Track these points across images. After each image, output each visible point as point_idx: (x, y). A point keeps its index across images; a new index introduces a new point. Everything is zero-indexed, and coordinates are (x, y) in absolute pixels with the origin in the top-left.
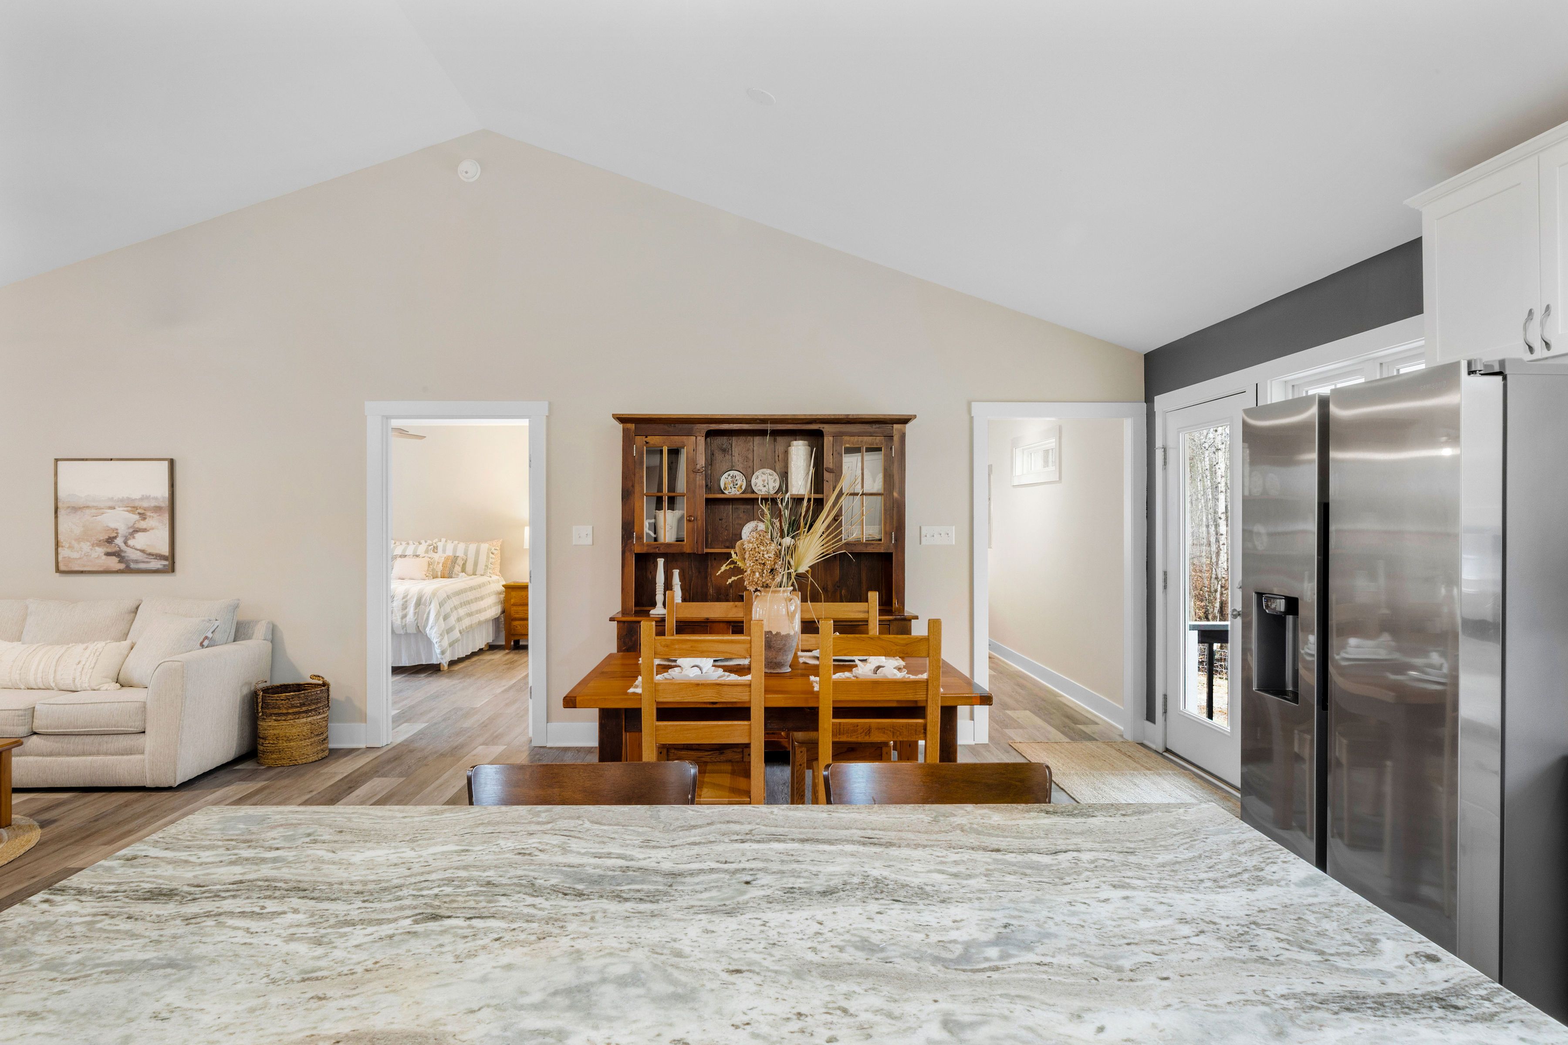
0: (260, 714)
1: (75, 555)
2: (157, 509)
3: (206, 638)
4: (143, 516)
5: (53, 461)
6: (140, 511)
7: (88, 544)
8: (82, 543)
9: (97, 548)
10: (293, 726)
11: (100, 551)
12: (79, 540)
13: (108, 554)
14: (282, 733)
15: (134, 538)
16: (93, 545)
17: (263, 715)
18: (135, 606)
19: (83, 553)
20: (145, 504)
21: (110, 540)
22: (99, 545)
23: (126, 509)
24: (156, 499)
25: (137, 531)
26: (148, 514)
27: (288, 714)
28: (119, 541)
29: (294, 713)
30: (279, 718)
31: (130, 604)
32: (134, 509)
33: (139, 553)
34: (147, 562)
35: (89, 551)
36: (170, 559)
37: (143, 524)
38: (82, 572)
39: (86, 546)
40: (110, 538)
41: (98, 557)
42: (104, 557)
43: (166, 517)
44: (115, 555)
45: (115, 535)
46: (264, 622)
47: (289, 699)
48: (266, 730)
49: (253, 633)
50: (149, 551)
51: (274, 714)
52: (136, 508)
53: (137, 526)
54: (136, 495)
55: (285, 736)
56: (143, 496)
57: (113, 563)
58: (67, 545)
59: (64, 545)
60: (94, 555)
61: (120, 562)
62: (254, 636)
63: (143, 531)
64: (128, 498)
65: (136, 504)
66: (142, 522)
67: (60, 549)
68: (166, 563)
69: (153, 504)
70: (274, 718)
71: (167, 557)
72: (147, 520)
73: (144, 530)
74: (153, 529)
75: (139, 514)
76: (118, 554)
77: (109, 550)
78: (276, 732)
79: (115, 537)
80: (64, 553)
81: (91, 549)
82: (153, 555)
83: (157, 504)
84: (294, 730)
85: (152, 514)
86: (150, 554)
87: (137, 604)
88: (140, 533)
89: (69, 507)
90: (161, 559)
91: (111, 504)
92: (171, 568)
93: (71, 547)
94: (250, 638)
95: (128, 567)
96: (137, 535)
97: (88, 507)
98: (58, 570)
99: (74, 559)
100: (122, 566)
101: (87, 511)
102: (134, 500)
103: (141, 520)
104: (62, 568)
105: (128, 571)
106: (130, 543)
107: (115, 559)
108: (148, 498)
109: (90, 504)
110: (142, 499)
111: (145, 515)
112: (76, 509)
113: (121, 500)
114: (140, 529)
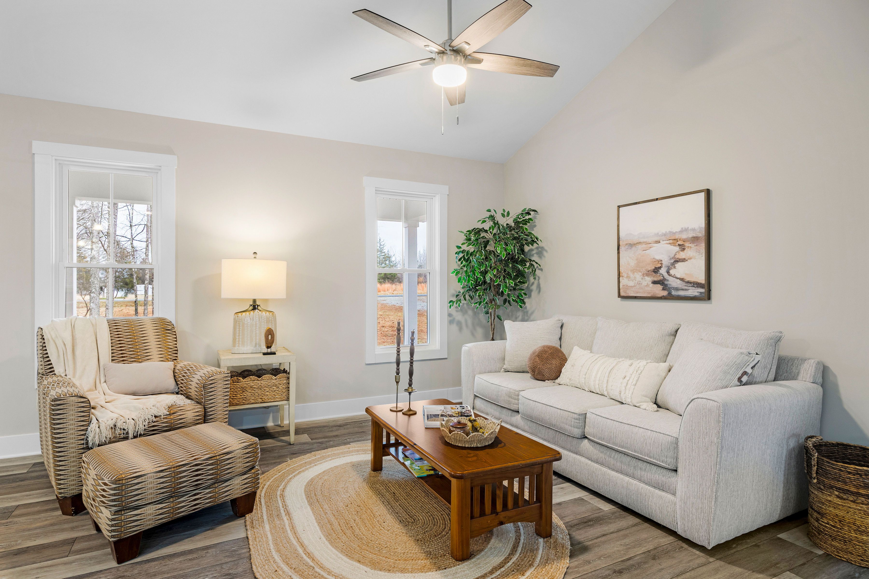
0: (814, 478)
1: (631, 284)
2: (695, 239)
3: (745, 373)
4: (682, 248)
5: (616, 208)
6: (679, 243)
7: (640, 274)
8: (635, 273)
9: (646, 278)
11: (649, 280)
12: (633, 271)
13: (654, 282)
15: (675, 267)
16: (643, 275)
18: (675, 329)
19: (636, 282)
20: (684, 236)
21: (656, 270)
22: (647, 275)
23: (668, 242)
24: (694, 230)
25: (677, 261)
26: (687, 244)
27: (858, 494)
31: (669, 327)
32: (674, 241)
35: (641, 280)
36: (705, 286)
37: (682, 255)
38: (635, 298)
39: (638, 276)
40: (656, 268)
41: (647, 285)
42: (651, 285)
43: (703, 246)
44: (659, 283)
45: (660, 265)
48: (823, 504)
50: (688, 279)
51: (836, 488)
52: (676, 240)
53: (677, 256)
54: (676, 228)
55: (854, 524)
56: (683, 228)
57: (658, 290)
58: (625, 276)
59: (623, 275)
60: (644, 283)
61: (663, 289)
63: (682, 261)
64: (670, 232)
65: (677, 236)
66: (682, 253)
67: (621, 278)
69: (691, 235)
70: (837, 493)
71: (703, 284)
72: (685, 251)
73: (684, 260)
74: (690, 259)
75: (679, 245)
76: (661, 282)
77: (656, 279)
79: (660, 268)
80: (624, 281)
81: (642, 279)
82: (692, 283)
83: (695, 235)
85: (690, 245)
86: (688, 282)
87: (677, 327)
88: (679, 263)
89: (627, 245)
90: (697, 287)
91: (657, 239)
92: (708, 296)
93: (628, 277)
96: (678, 265)
97: (640, 243)
98: (619, 295)
99: (630, 286)
100: (665, 293)
101: (640, 247)
102: (674, 233)
103: (681, 251)
104: (622, 294)
105: (670, 297)
106: (672, 272)
107: (659, 287)
108: (686, 230)
109: (642, 240)
110: (682, 231)
111: (684, 246)
112: (631, 245)
113: (665, 235)
114: (680, 259)
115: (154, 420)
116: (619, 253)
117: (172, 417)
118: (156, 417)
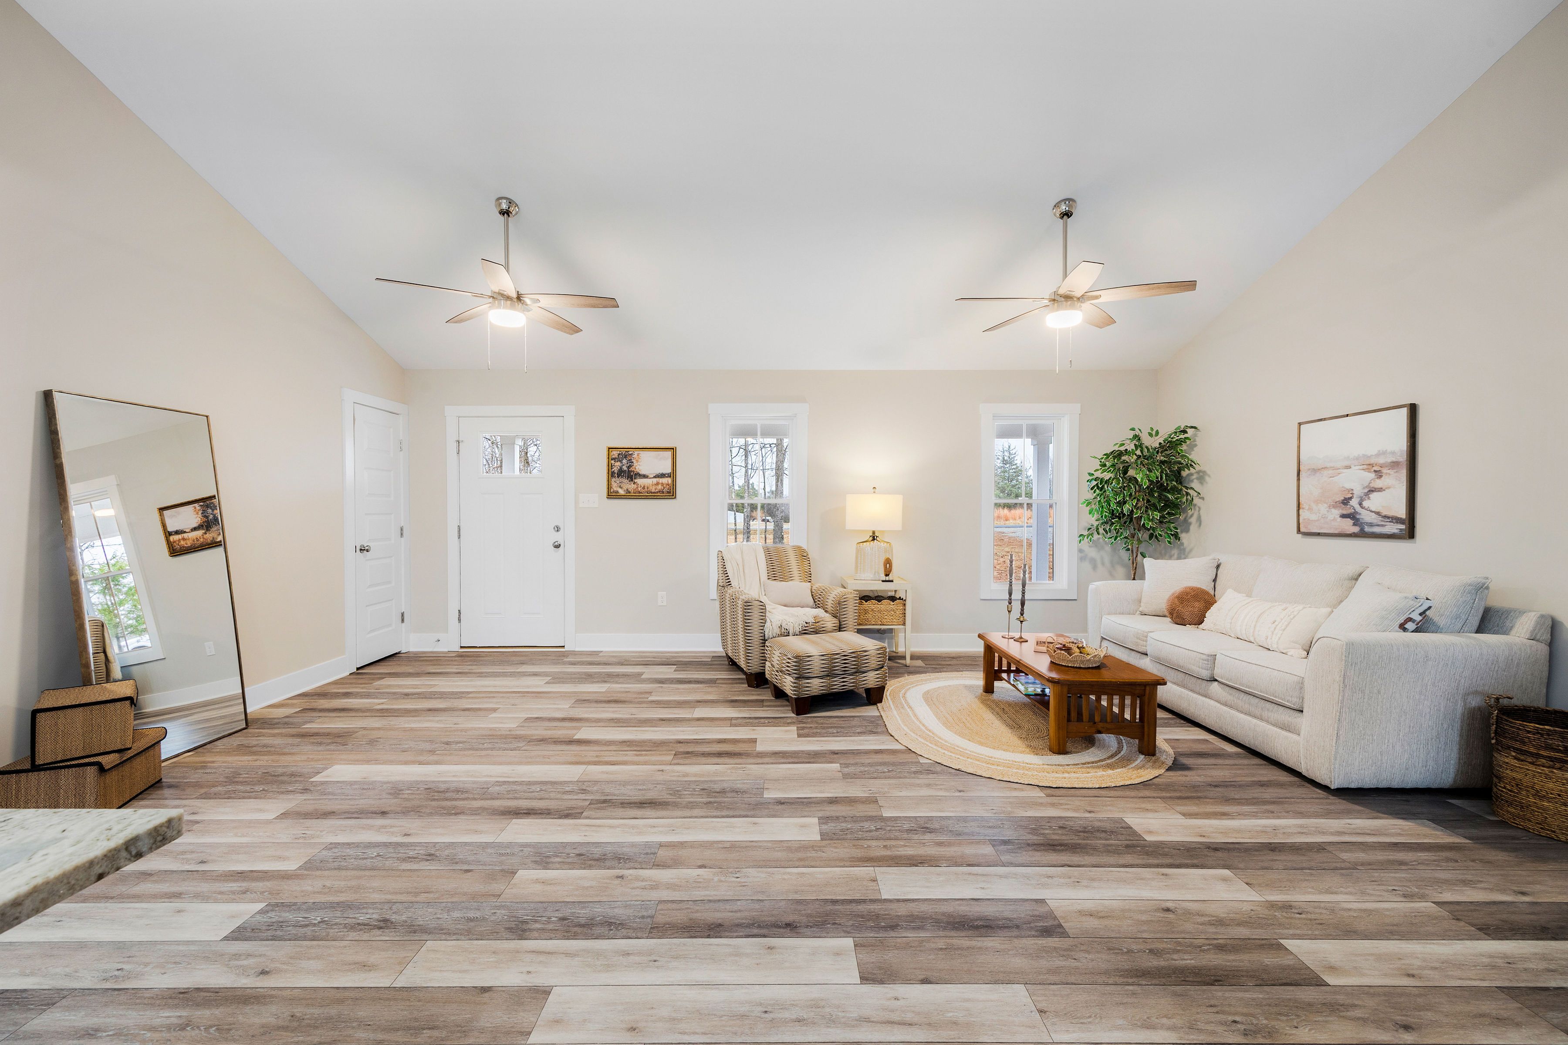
0: (1493, 741)
1: (1313, 517)
2: (1395, 465)
3: (1410, 620)
4: (1379, 474)
5: (1296, 426)
6: (1376, 468)
7: (1326, 505)
8: (1320, 505)
9: (1333, 510)
10: (1547, 776)
11: (1336, 512)
12: (1317, 502)
13: (1343, 516)
14: (1527, 781)
15: (1369, 498)
16: (1330, 507)
17: (1497, 743)
18: (1357, 573)
19: (1320, 515)
20: (1381, 460)
21: (1346, 502)
22: (1334, 507)
23: (1361, 467)
24: (1393, 453)
25: (1372, 491)
26: (1385, 471)
27: (1538, 756)
28: (1354, 502)
29: (1551, 759)
30: (1522, 758)
31: (1352, 570)
32: (1369, 467)
33: (1374, 516)
34: (1383, 526)
35: (1326, 513)
36: (1407, 522)
37: (1378, 483)
38: (1319, 534)
39: (1323, 508)
40: (1345, 499)
41: (1334, 520)
42: (1339, 519)
43: (1403, 474)
44: (1350, 517)
45: (1351, 495)
46: (1533, 614)
47: (1542, 735)
48: (1501, 766)
49: (1512, 628)
50: (1384, 513)
51: (1514, 748)
52: (1372, 465)
53: (1372, 485)
54: (1371, 451)
55: (1532, 788)
56: (1379, 451)
57: (1348, 526)
58: (1307, 508)
59: (1304, 507)
60: (1330, 517)
61: (1354, 524)
62: (1513, 632)
63: (1379, 491)
64: (1364, 455)
65: (1372, 461)
66: (1378, 481)
67: (1301, 511)
68: (1403, 527)
69: (1390, 459)
70: (1514, 754)
71: (1404, 520)
72: (1383, 478)
73: (1380, 490)
74: (1389, 488)
75: (1375, 471)
76: (1352, 516)
77: (1345, 512)
78: (1514, 775)
79: (1351, 498)
80: (1305, 514)
81: (1328, 511)
82: (1388, 518)
83: (1394, 460)
84: (1551, 785)
85: (1388, 471)
86: (1385, 517)
87: (1359, 570)
88: (1375, 493)
89: (1309, 469)
90: (1397, 522)
91: (1347, 463)
92: (1411, 533)
93: (1310, 509)
94: (1506, 632)
95: (1362, 530)
96: (1373, 496)
97: (1325, 468)
98: (1299, 531)
99: (1312, 521)
100: (1356, 529)
101: (1325, 472)
102: (1369, 457)
103: (1377, 478)
104: (1302, 530)
105: (1362, 535)
106: (1365, 504)
107: (1349, 522)
108: (1384, 453)
109: (1328, 465)
110: (1378, 455)
111: (1381, 473)
112: (1315, 471)
113: (1357, 459)
114: (1375, 489)
115: (806, 625)
116: (1299, 479)
117: (817, 625)
118: (806, 623)
